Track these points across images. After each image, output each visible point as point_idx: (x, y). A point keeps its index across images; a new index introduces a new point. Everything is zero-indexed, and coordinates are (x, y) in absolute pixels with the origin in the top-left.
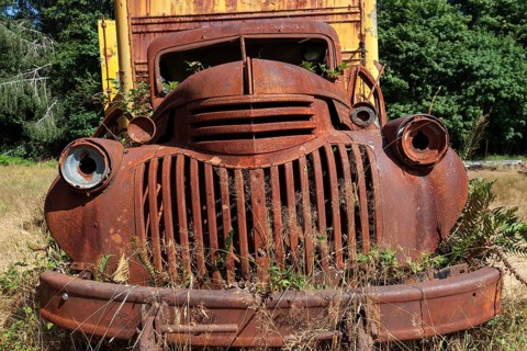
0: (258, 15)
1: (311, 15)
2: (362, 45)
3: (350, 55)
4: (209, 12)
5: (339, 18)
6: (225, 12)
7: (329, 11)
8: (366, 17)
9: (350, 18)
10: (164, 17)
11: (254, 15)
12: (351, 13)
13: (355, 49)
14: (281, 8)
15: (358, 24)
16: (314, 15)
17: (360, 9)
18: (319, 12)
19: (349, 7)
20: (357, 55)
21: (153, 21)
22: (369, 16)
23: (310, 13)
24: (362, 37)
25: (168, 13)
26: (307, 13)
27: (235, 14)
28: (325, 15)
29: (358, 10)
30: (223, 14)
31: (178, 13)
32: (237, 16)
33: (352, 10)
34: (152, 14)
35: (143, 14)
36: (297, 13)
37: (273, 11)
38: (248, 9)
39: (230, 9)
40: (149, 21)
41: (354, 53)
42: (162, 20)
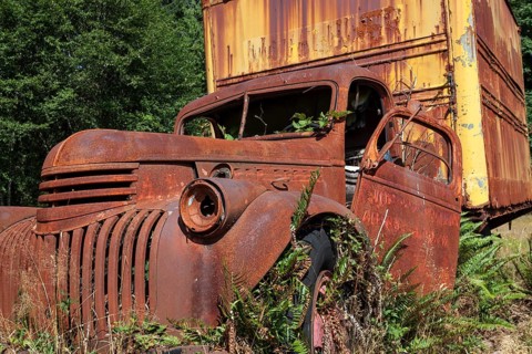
0: (330, 61)
1: (388, 52)
2: (450, 78)
3: (437, 92)
4: (283, 65)
5: (421, 50)
6: (298, 62)
7: (408, 45)
8: (455, 45)
9: (435, 48)
10: (243, 76)
11: (327, 61)
12: (435, 43)
13: (442, 84)
14: (355, 49)
15: (445, 54)
16: (392, 52)
17: (447, 36)
18: (397, 47)
19: (433, 36)
20: (446, 90)
21: (235, 80)
22: (459, 42)
23: (386, 49)
24: (450, 68)
25: (247, 72)
26: (383, 50)
27: (307, 63)
28: (404, 49)
29: (443, 37)
30: (296, 65)
31: (255, 70)
32: (310, 65)
33: (437, 39)
34: (234, 75)
35: (226, 76)
36: (372, 52)
37: (346, 54)
38: (320, 56)
39: (303, 59)
40: (231, 81)
41: (442, 88)
42: (241, 79)
